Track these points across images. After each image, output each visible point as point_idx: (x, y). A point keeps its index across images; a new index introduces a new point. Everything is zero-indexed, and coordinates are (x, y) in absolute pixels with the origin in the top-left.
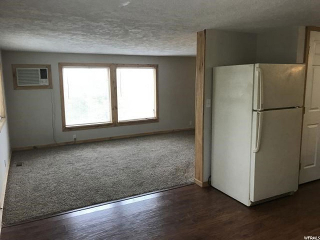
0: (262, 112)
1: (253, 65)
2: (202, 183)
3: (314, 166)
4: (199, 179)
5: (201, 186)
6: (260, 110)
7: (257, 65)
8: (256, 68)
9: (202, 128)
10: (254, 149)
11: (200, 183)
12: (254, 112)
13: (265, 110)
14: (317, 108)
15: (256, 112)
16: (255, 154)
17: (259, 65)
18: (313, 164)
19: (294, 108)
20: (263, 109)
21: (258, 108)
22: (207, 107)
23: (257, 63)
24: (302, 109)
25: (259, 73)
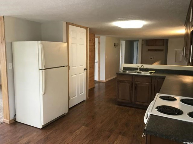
0: (45, 70)
1: (37, 41)
2: (9, 121)
3: (76, 96)
4: (7, 119)
5: (9, 123)
6: (43, 69)
7: (40, 42)
8: (39, 44)
9: (6, 83)
10: (42, 93)
11: (8, 122)
12: (40, 70)
13: (46, 69)
14: (76, 66)
15: (41, 70)
16: (42, 96)
17: (41, 42)
18: (75, 96)
19: (63, 66)
20: (45, 69)
21: (42, 68)
22: (9, 68)
23: (39, 41)
24: (67, 67)
25: (41, 47)
